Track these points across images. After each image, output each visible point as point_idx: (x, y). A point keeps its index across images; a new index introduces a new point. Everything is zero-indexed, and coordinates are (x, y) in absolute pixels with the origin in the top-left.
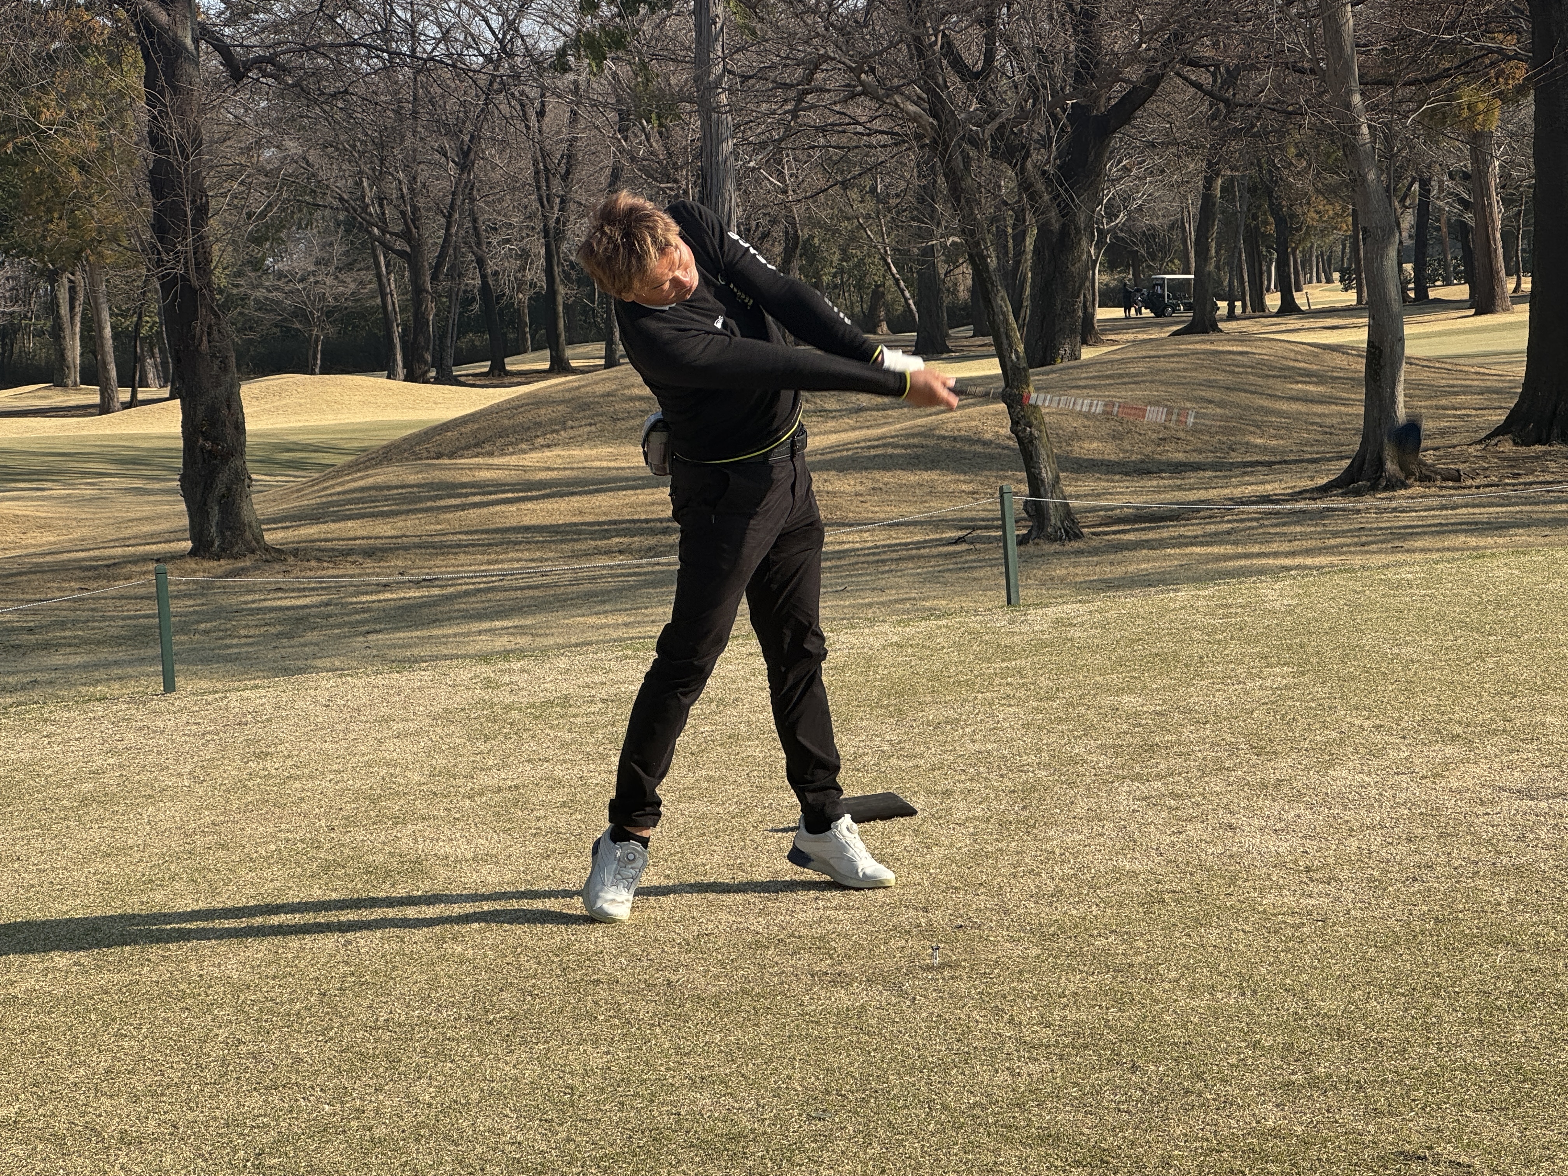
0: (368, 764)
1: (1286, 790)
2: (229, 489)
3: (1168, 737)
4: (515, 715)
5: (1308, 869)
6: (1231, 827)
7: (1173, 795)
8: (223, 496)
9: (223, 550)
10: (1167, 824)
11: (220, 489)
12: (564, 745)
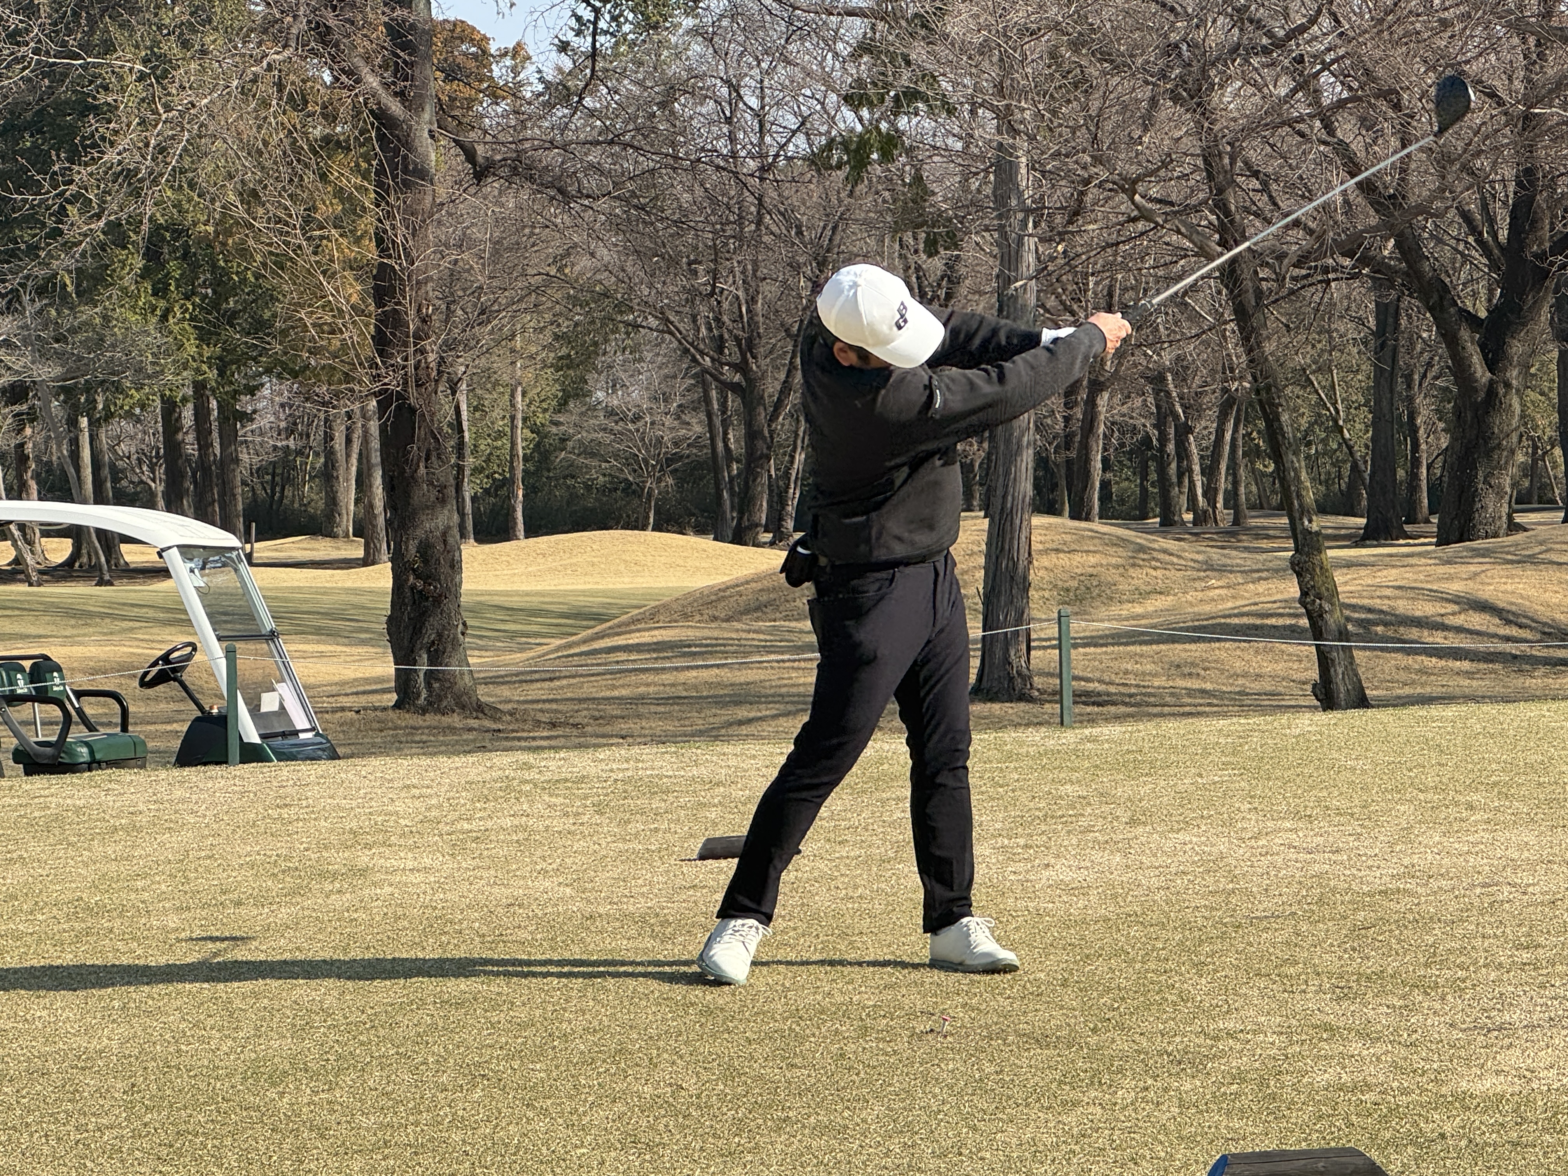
0: (370, 814)
1: (1121, 845)
2: (440, 635)
3: (1070, 812)
4: (527, 787)
5: (1073, 889)
6: (1047, 865)
8: (433, 642)
9: (430, 703)
11: (430, 635)
12: (552, 806)
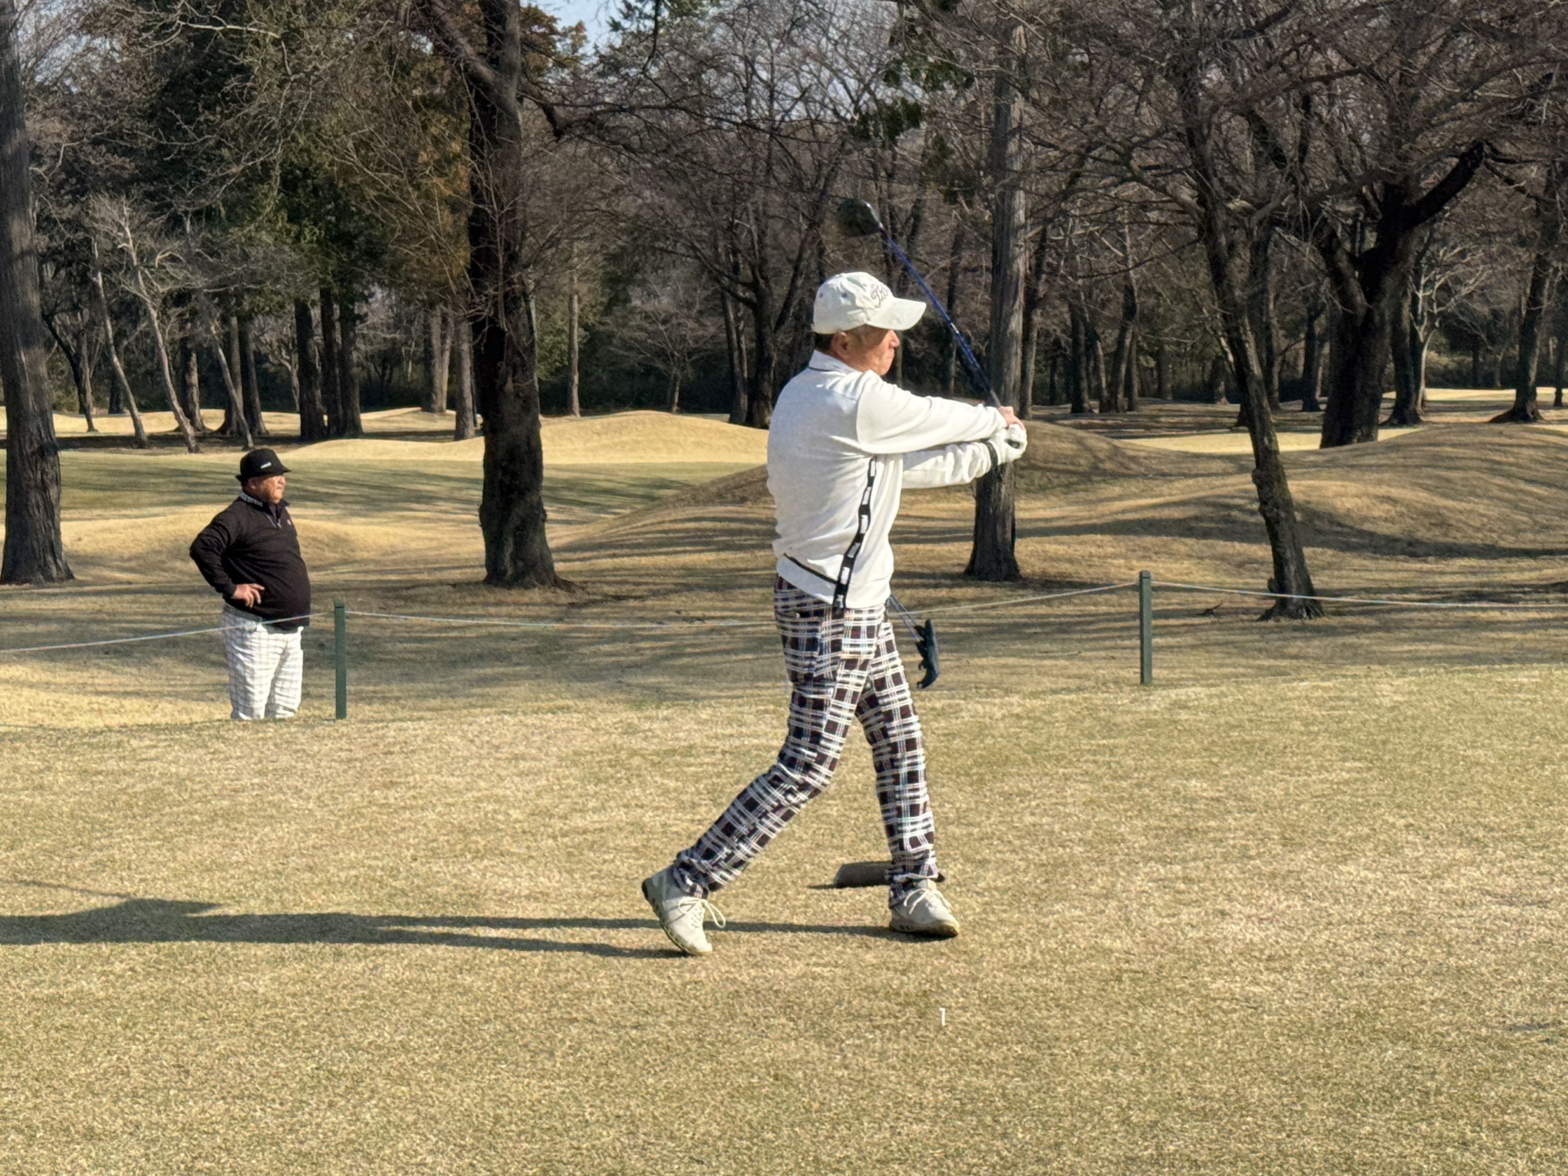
0: (479, 800)
1: (1292, 882)
2: (524, 522)
3: (1212, 823)
4: (636, 761)
5: (1270, 958)
6: (1223, 913)
7: (1187, 880)
8: (518, 528)
9: (515, 579)
10: (1167, 906)
11: (514, 520)
12: (666, 792)
